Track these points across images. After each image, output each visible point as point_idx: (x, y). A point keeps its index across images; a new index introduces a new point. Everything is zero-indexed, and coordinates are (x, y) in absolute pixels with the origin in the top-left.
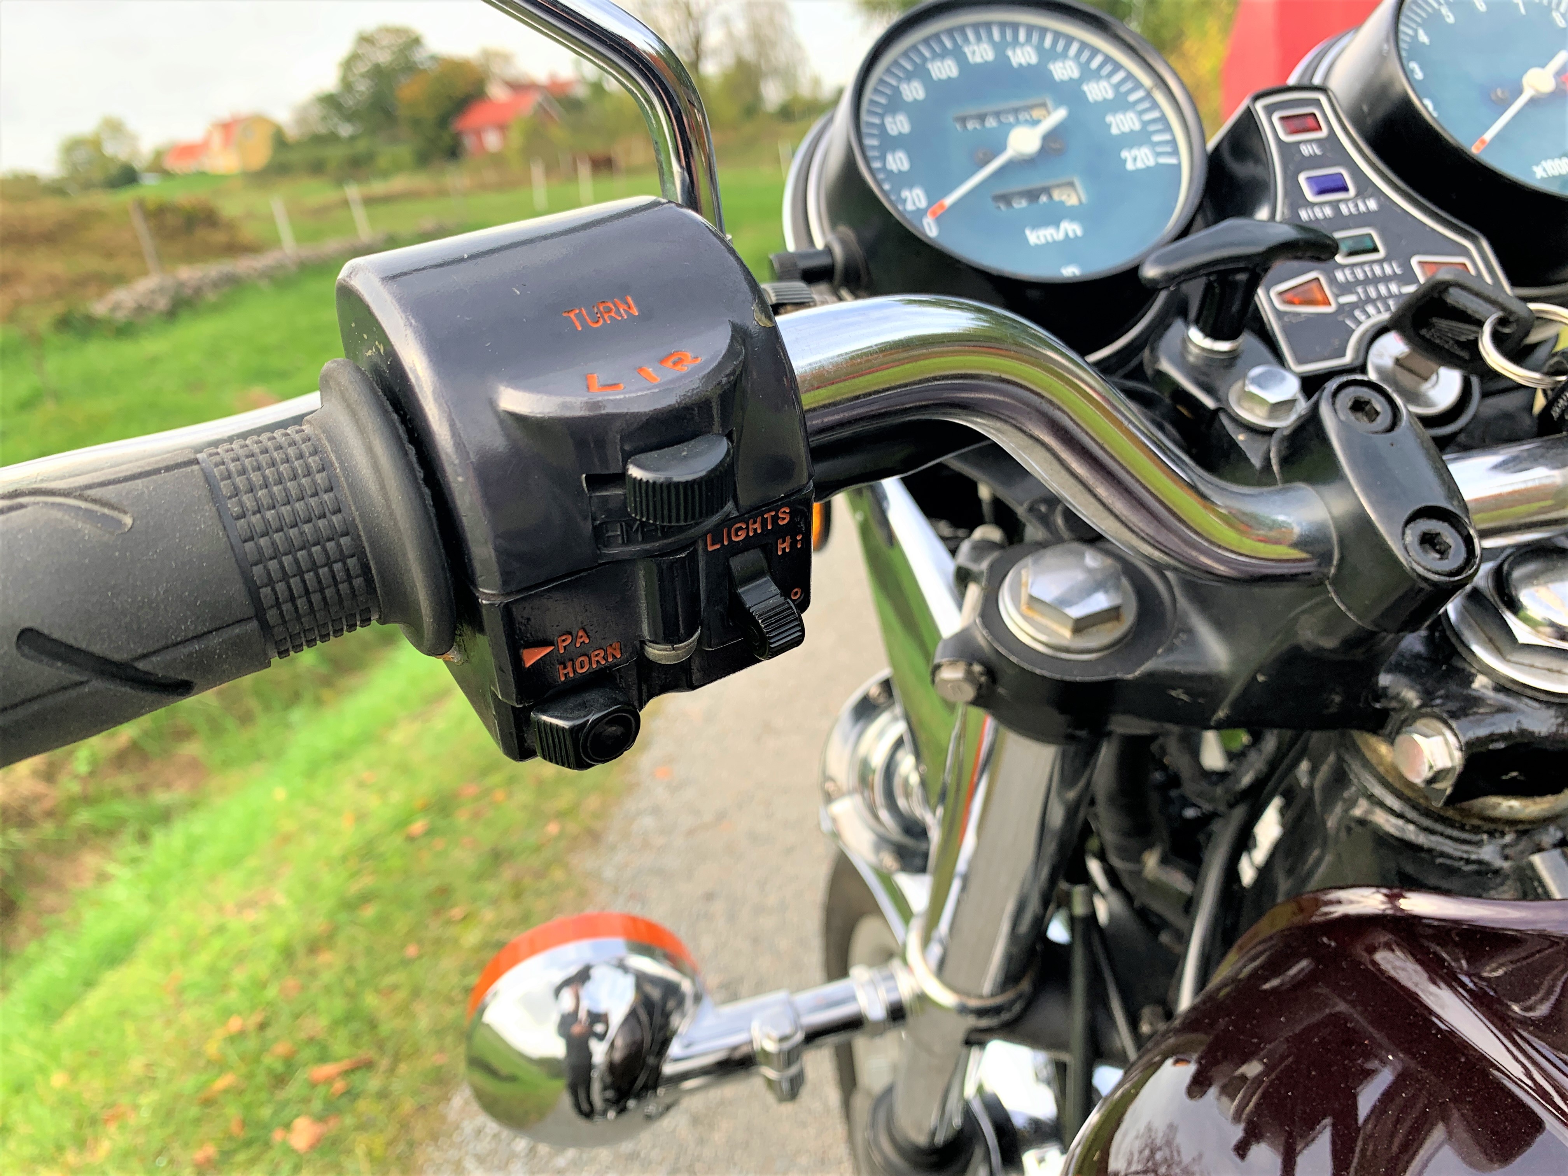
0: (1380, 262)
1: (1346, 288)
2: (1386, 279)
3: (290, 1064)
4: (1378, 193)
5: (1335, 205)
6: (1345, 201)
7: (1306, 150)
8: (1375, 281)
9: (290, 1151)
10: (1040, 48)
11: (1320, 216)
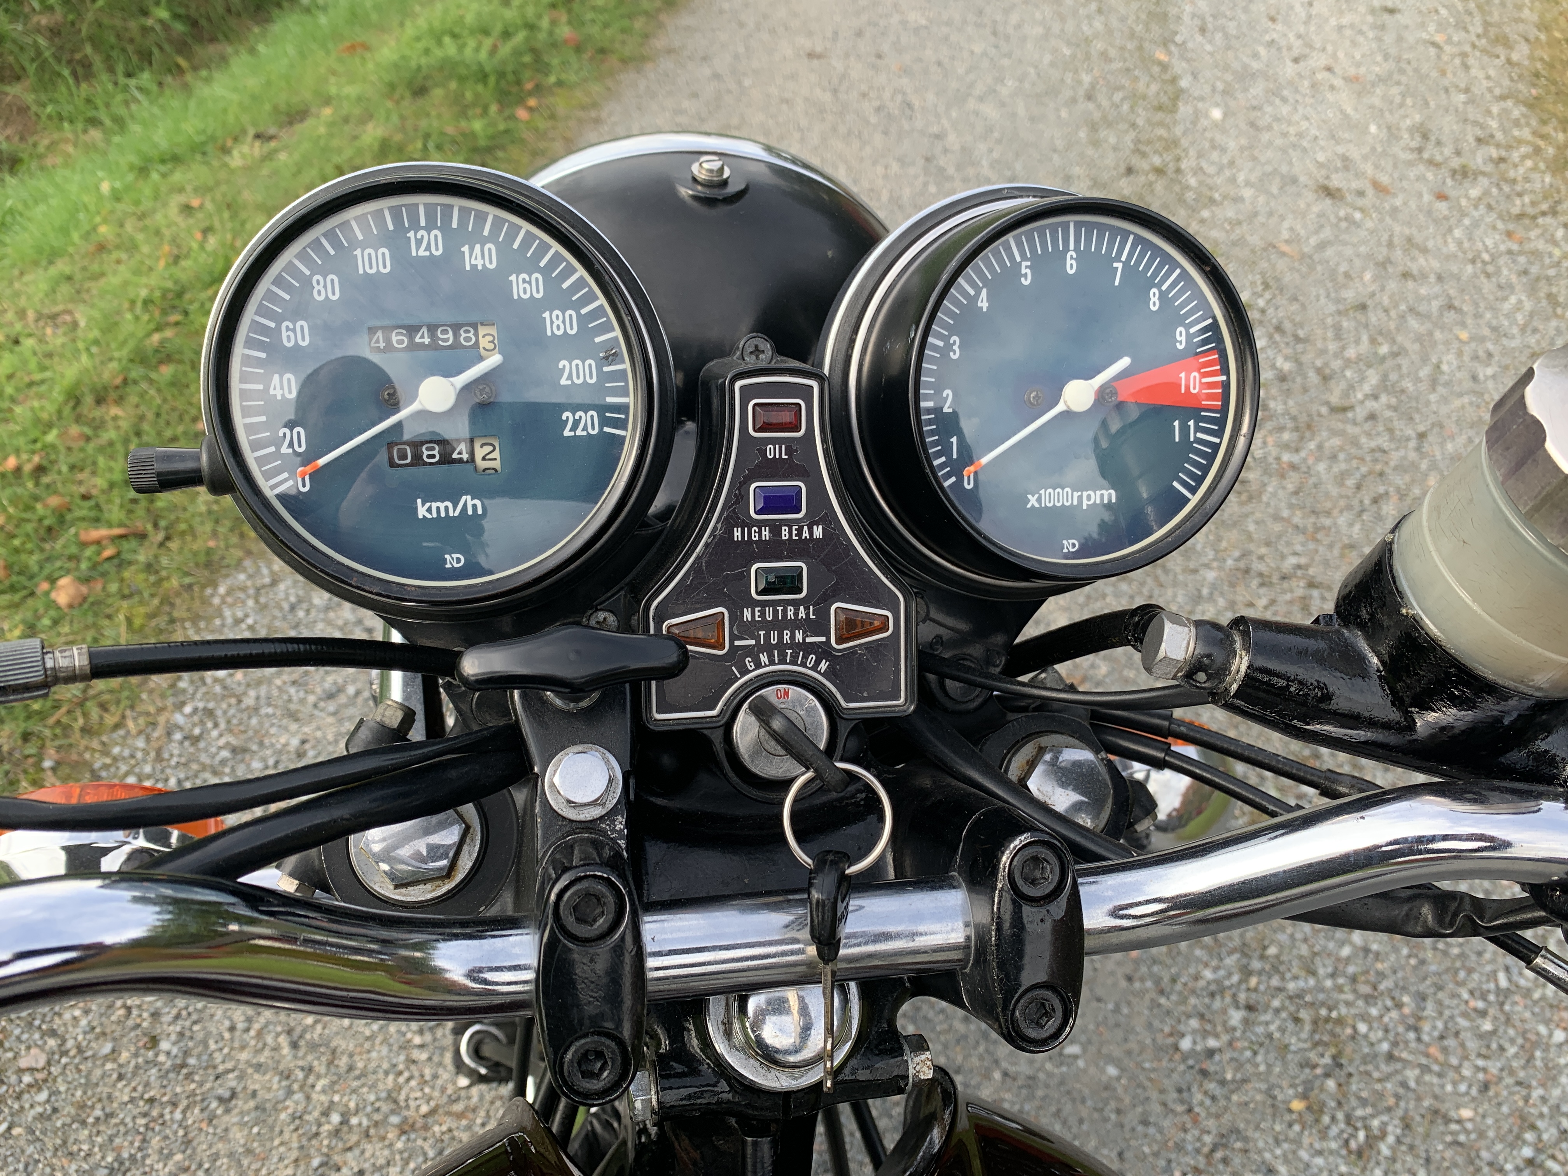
0: (796, 604)
1: (749, 630)
2: (795, 625)
3: (62, 518)
4: (829, 520)
5: (776, 529)
6: (789, 523)
7: (771, 452)
8: (779, 625)
9: (52, 605)
10: (504, 250)
11: (755, 537)
